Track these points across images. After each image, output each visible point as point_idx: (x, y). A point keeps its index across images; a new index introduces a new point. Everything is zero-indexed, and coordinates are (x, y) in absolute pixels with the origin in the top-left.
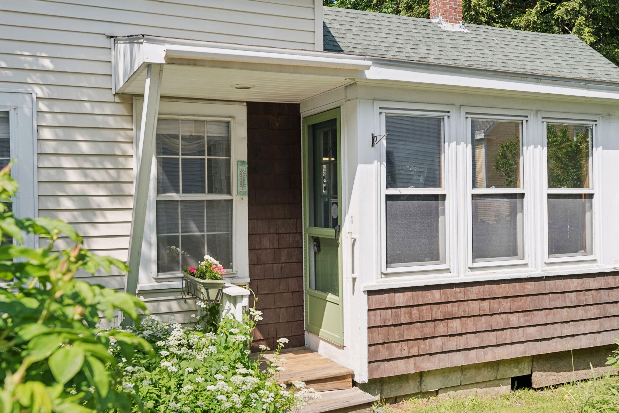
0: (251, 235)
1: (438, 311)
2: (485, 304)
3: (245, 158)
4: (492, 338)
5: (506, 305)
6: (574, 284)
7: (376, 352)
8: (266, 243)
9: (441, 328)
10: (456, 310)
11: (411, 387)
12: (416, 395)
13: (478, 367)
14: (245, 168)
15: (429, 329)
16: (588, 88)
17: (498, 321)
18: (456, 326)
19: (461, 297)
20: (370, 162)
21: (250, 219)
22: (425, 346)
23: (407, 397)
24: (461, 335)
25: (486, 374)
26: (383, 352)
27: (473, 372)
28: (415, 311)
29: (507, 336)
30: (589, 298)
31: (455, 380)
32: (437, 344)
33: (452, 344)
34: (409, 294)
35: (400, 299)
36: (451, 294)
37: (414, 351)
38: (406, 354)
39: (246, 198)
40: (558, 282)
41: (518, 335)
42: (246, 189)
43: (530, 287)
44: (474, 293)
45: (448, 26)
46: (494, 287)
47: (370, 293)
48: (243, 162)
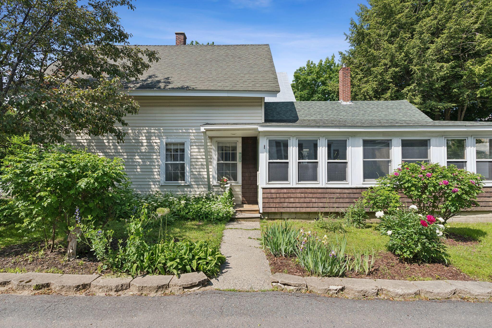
0: (243, 172)
1: (285, 196)
2: (303, 195)
3: (241, 152)
4: (305, 205)
5: (310, 195)
6: (339, 191)
7: (265, 205)
8: (247, 175)
9: (287, 200)
10: (292, 195)
11: (278, 216)
12: (280, 219)
13: (305, 213)
14: (241, 155)
15: (282, 200)
16: (339, 128)
17: (307, 200)
18: (292, 200)
19: (294, 192)
20: (264, 153)
21: (242, 168)
22: (281, 205)
23: (277, 219)
24: (294, 203)
25: (305, 216)
26: (267, 205)
27: (300, 215)
28: (278, 195)
29: (311, 205)
30: (345, 196)
31: (294, 216)
32: (285, 205)
33: (291, 205)
34: (276, 190)
35: (273, 191)
36: (290, 191)
37: (278, 206)
38: (274, 206)
39: (241, 163)
40: (331, 190)
41: (316, 205)
42: (241, 160)
43: (320, 191)
44: (298, 191)
45: (344, 103)
46: (307, 190)
47: (263, 188)
48: (240, 153)
